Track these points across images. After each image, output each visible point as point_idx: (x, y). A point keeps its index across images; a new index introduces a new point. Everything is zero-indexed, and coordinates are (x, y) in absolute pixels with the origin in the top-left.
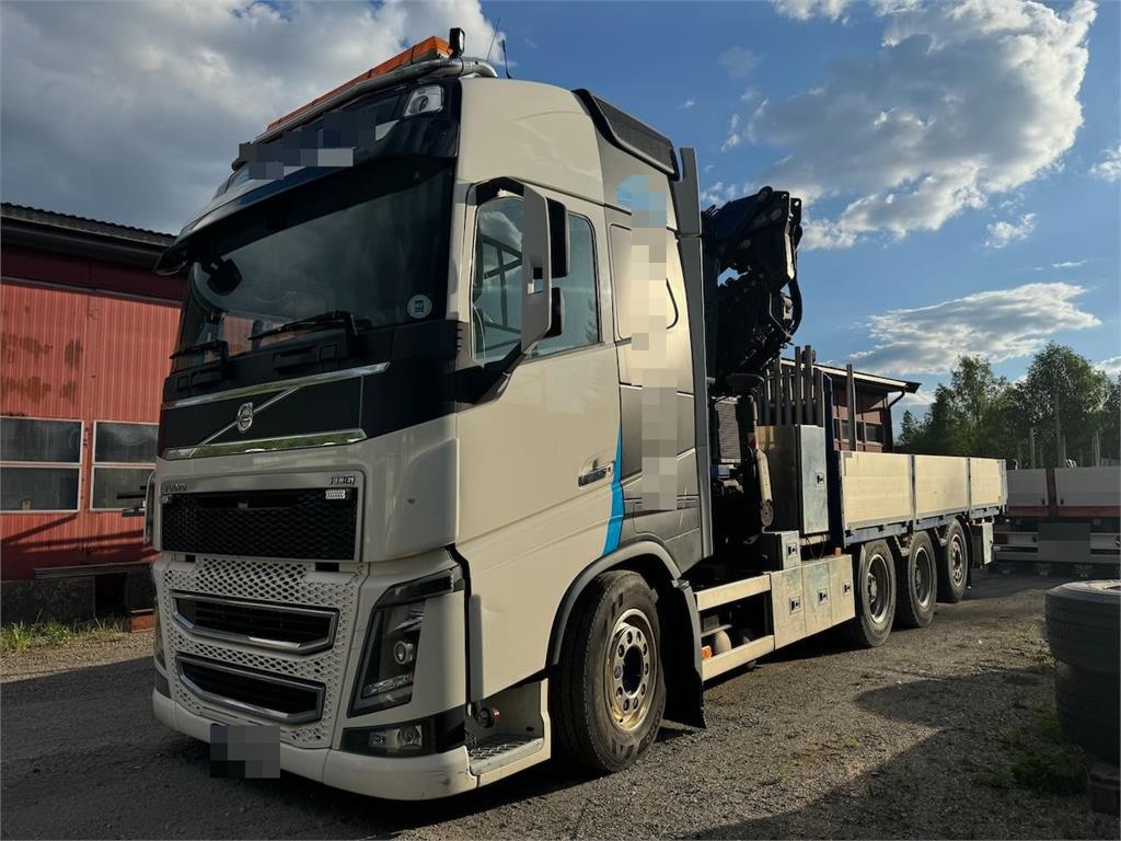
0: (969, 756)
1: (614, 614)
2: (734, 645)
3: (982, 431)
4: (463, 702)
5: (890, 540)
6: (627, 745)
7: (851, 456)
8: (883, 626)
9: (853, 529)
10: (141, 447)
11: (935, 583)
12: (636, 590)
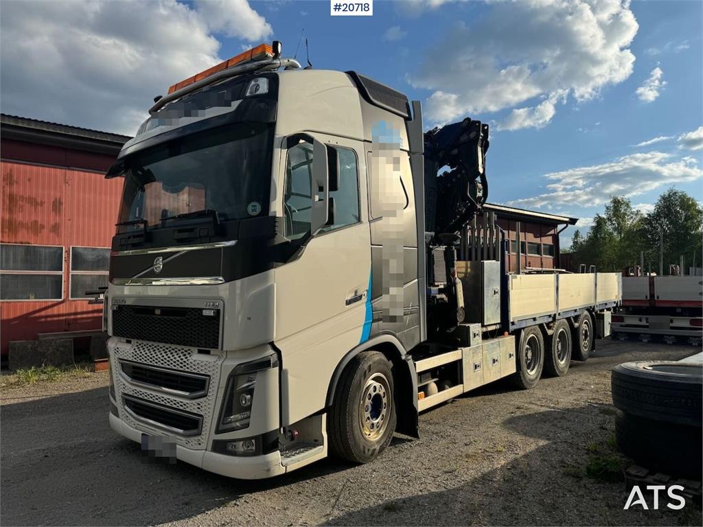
0: (565, 459)
1: (365, 376)
2: (439, 391)
3: (623, 244)
4: (278, 427)
5: (541, 326)
6: (372, 449)
7: (516, 278)
8: (535, 377)
9: (516, 321)
10: (98, 261)
11: (570, 350)
12: (379, 362)
